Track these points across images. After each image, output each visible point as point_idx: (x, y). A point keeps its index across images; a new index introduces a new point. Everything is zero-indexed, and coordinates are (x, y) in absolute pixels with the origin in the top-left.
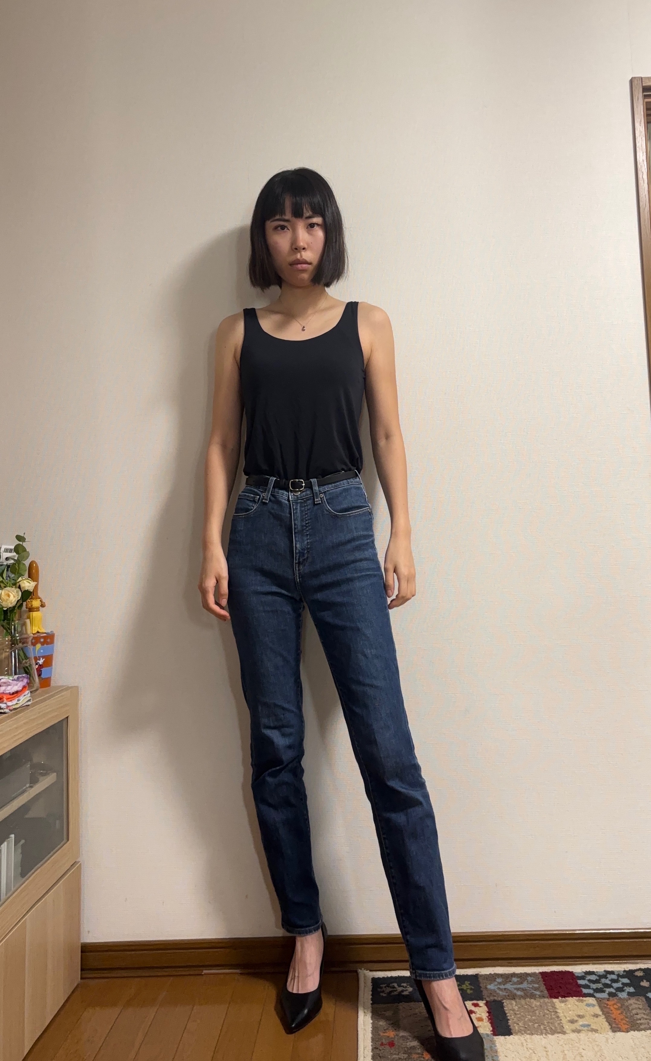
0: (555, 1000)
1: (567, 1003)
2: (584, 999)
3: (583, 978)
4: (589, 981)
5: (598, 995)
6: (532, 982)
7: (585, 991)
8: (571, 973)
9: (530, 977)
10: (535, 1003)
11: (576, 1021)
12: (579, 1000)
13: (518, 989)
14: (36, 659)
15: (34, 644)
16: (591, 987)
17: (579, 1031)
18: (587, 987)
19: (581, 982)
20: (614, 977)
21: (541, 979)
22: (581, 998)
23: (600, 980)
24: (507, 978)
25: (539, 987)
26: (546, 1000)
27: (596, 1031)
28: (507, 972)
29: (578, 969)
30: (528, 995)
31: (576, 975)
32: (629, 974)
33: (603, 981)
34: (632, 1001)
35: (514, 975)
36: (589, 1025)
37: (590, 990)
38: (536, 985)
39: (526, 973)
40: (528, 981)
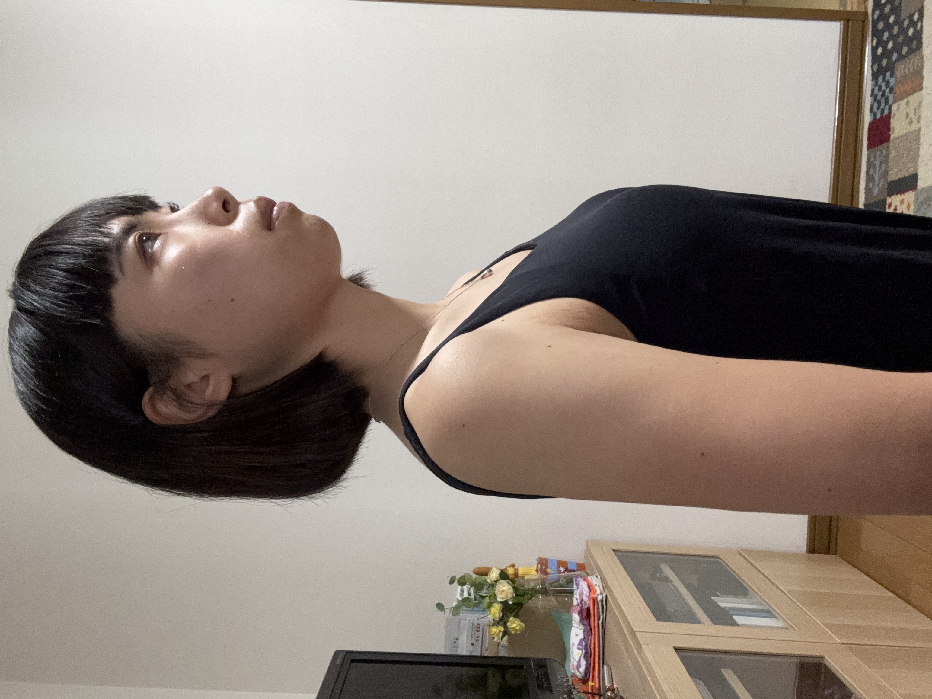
0: (892, 137)
1: (895, 127)
2: (893, 113)
3: (875, 115)
4: (878, 109)
5: (890, 103)
6: (875, 157)
7: (886, 112)
8: (871, 125)
9: (871, 159)
10: (893, 154)
11: (911, 119)
12: (893, 117)
13: (880, 168)
14: (560, 572)
15: (547, 574)
16: (884, 107)
17: (919, 117)
18: (883, 111)
19: (878, 116)
20: (876, 89)
21: (873, 149)
22: (892, 116)
23: (878, 101)
24: (870, 178)
25: (880, 150)
26: (891, 144)
27: (920, 103)
28: (865, 178)
29: (867, 118)
30: (885, 161)
31: (872, 120)
32: (875, 76)
33: (879, 97)
34: (898, 74)
35: (868, 173)
36: (915, 109)
37: (886, 108)
38: (878, 153)
39: (867, 162)
40: (874, 160)
